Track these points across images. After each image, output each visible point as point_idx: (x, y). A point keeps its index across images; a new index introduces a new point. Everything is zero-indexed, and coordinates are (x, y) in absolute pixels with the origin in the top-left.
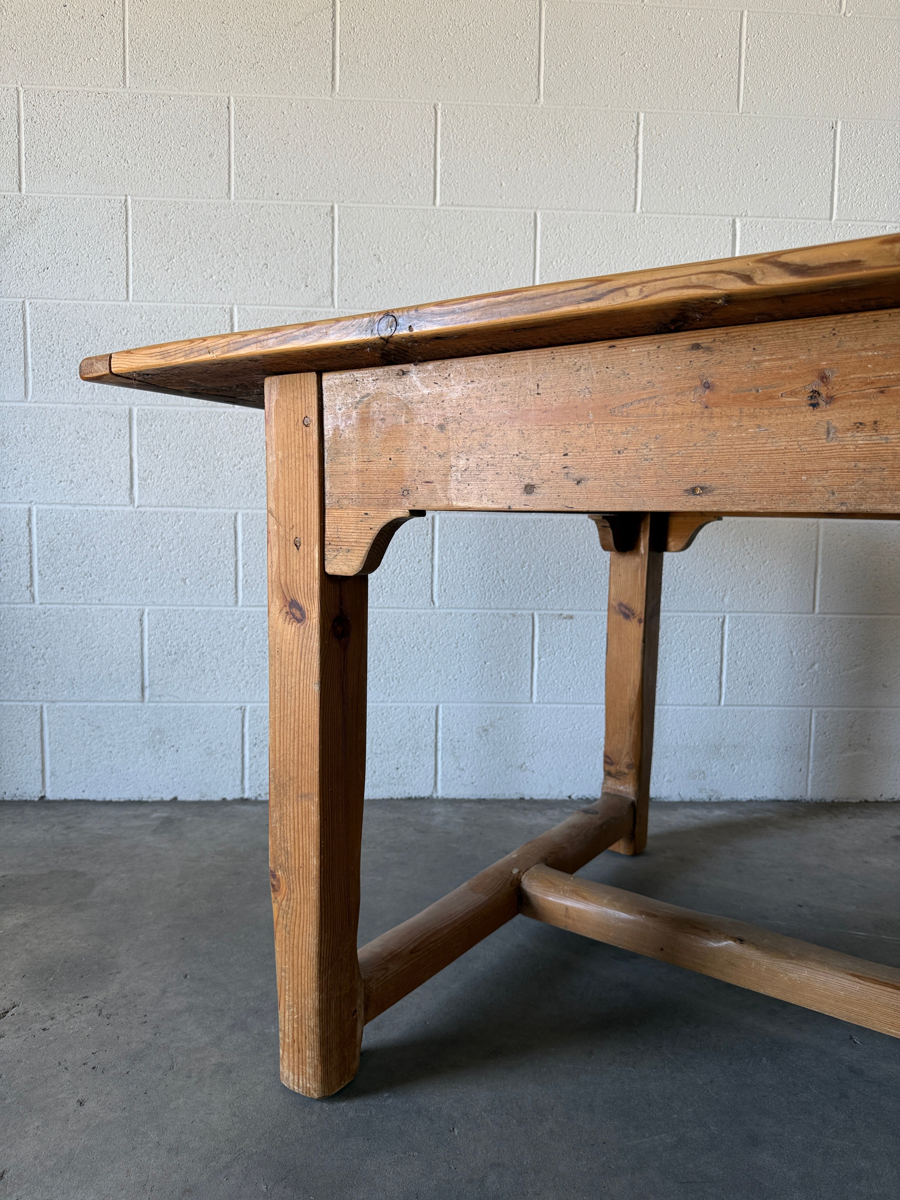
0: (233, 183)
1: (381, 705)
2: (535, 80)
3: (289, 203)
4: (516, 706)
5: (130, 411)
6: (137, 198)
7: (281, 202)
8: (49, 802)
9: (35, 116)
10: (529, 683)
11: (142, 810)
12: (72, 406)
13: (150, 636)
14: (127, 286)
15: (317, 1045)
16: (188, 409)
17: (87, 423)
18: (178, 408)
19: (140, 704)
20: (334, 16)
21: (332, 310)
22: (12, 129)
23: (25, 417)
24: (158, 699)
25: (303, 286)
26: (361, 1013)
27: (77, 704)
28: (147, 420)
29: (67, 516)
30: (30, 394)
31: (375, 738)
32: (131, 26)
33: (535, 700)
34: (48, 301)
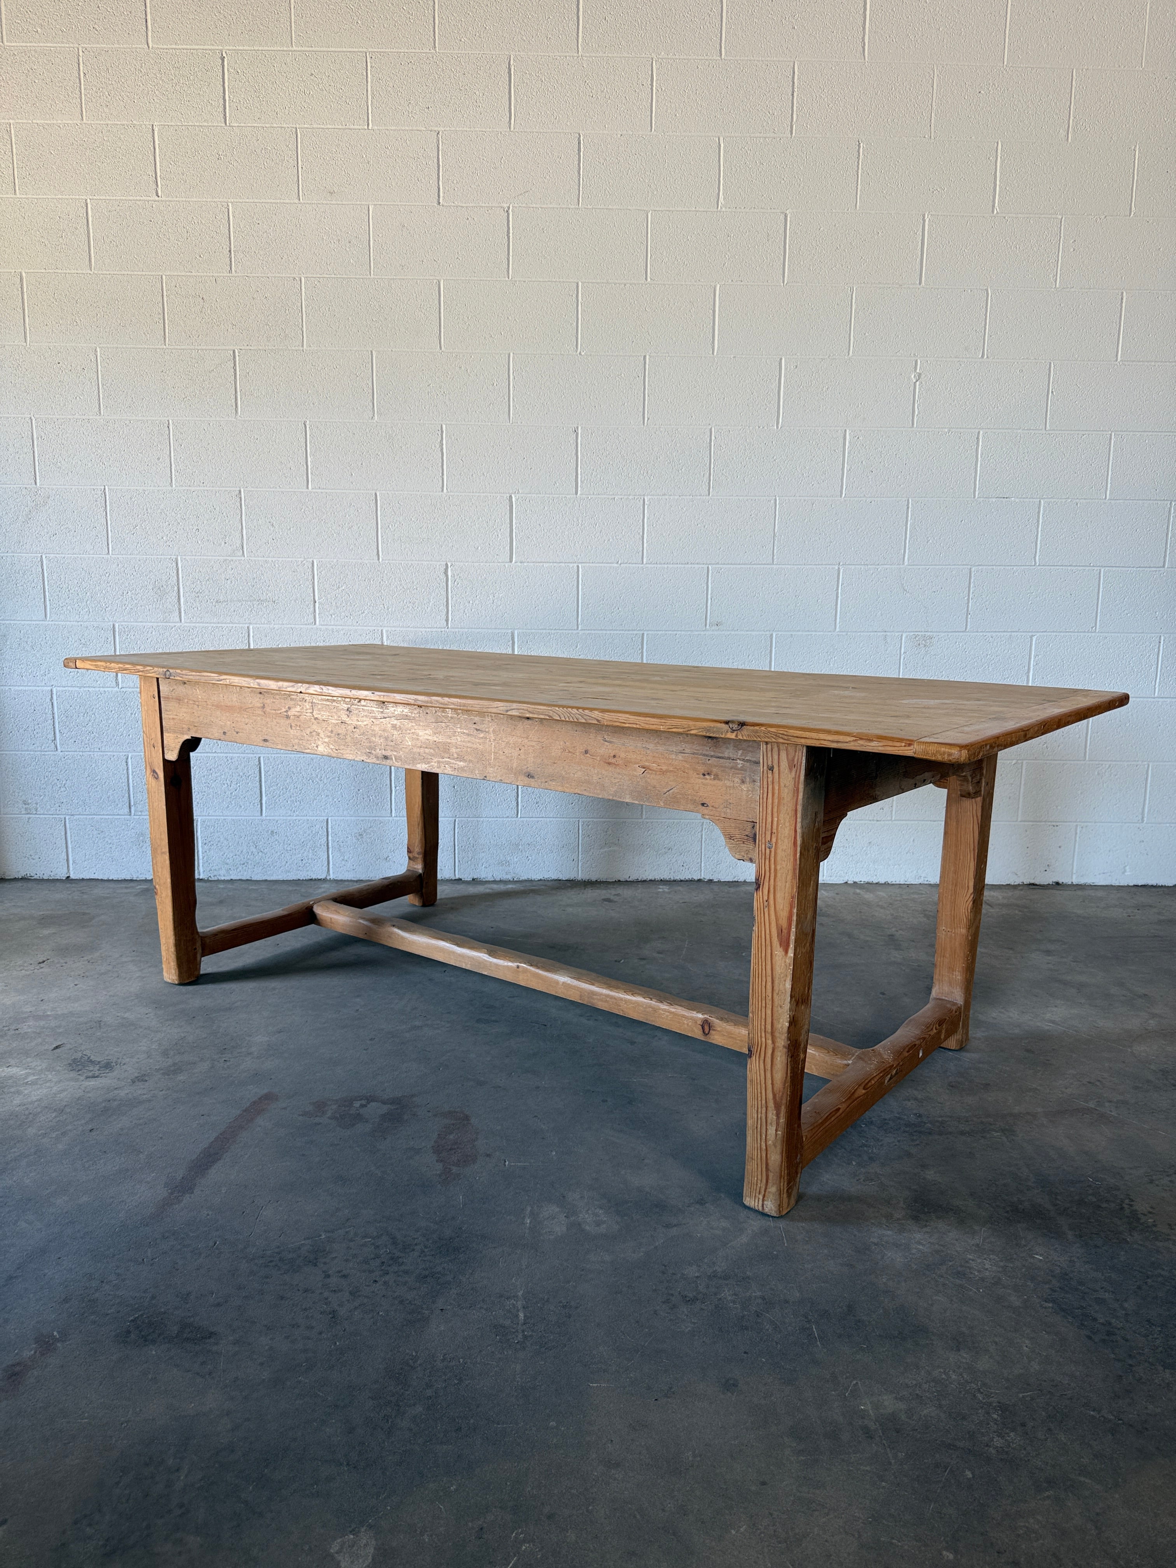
0: (173, 476)
1: (289, 818)
2: (371, 404)
3: (211, 488)
4: (380, 818)
5: (114, 626)
6: (112, 488)
7: (205, 488)
8: (72, 880)
9: (43, 434)
10: (389, 804)
11: (132, 884)
12: (76, 623)
13: (133, 772)
14: (108, 544)
15: (175, 959)
16: (151, 624)
17: (86, 634)
18: (144, 624)
19: (128, 817)
20: (235, 365)
21: (243, 558)
22: (29, 444)
23: (46, 631)
24: (140, 813)
25: (223, 543)
26: (199, 951)
27: (88, 817)
28: (124, 632)
29: (76, 695)
30: (48, 615)
31: (286, 840)
32: (102, 376)
33: (393, 815)
34: (57, 556)
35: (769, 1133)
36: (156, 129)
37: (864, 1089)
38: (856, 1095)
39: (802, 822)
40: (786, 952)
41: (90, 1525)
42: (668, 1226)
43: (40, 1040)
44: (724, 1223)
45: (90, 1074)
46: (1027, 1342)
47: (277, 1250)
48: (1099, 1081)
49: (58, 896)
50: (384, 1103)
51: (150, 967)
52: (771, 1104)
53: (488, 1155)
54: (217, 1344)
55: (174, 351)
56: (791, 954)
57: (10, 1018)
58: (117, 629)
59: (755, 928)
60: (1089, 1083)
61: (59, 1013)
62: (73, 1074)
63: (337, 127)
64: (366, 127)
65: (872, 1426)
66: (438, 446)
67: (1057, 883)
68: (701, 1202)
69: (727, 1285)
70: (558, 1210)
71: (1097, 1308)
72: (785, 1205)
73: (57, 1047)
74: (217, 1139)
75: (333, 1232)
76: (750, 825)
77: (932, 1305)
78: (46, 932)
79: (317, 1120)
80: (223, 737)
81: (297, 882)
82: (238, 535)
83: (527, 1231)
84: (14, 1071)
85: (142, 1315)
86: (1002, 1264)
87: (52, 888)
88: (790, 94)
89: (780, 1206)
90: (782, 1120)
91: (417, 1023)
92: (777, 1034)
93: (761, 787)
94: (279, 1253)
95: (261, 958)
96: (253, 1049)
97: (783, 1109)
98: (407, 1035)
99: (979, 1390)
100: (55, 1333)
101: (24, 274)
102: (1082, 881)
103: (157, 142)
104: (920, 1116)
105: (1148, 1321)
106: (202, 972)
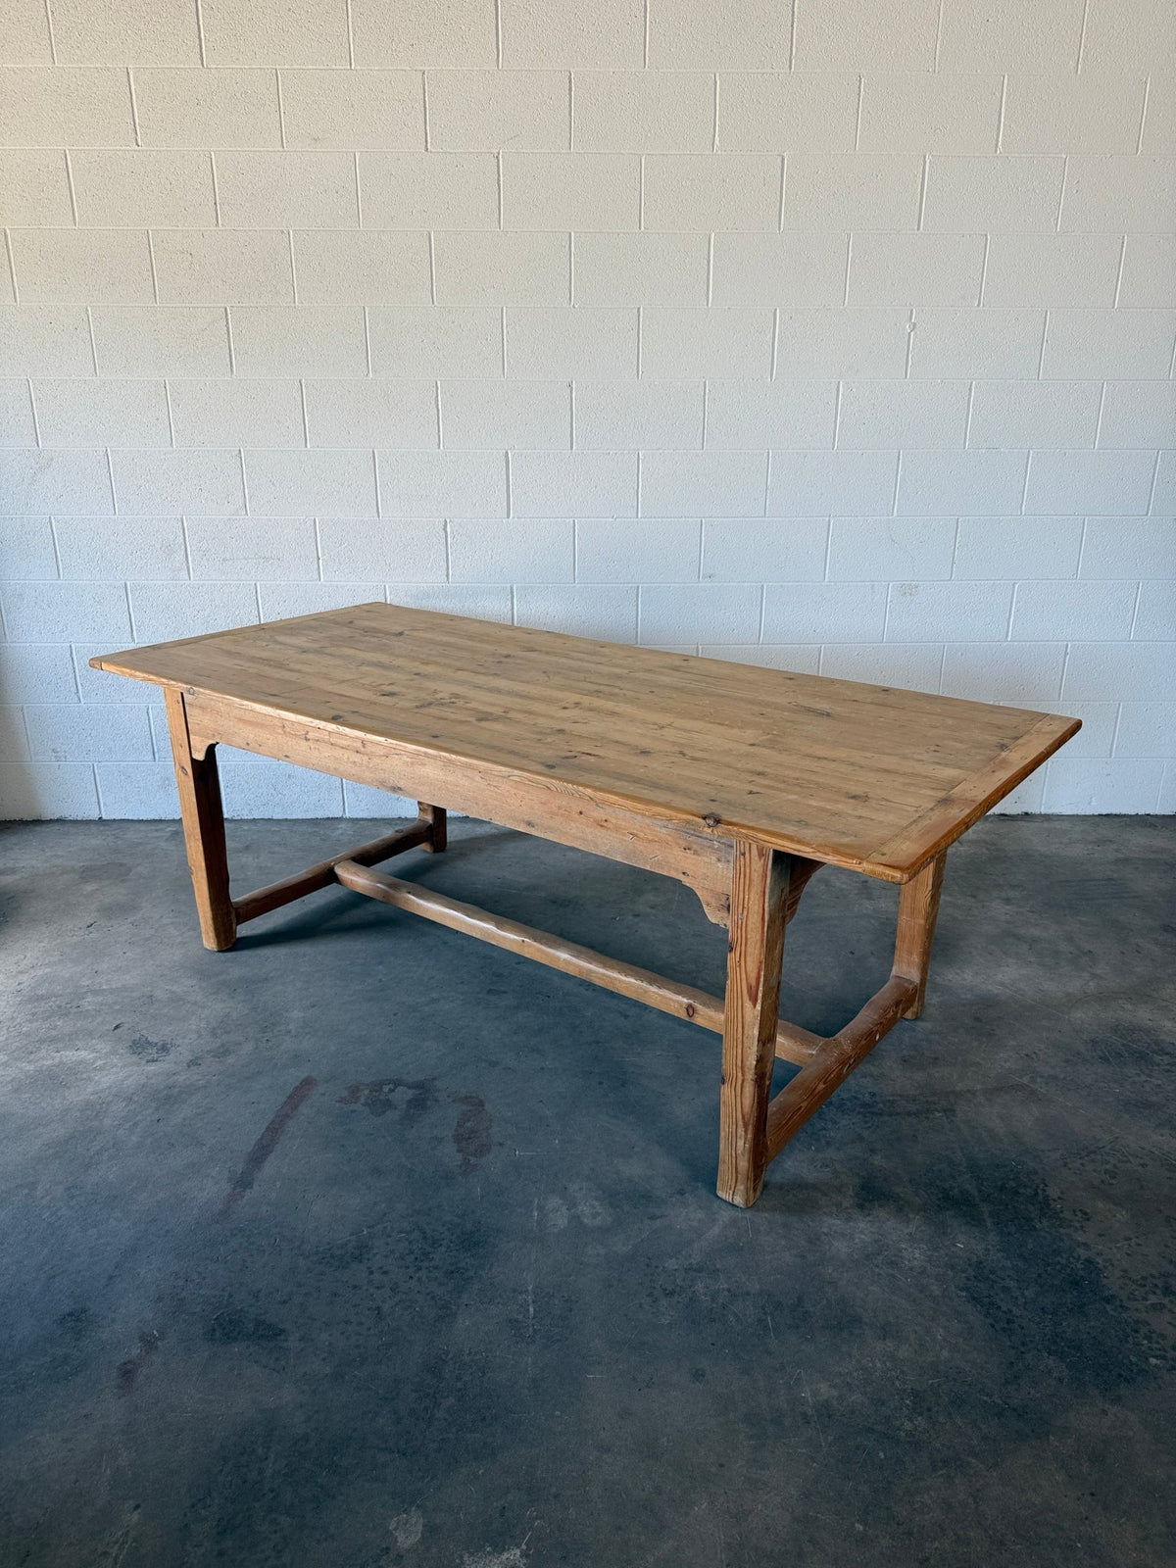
0: (173, 437)
2: (365, 361)
3: (211, 449)
5: (126, 584)
6: (114, 449)
7: (206, 449)
8: (105, 820)
9: (41, 397)
11: (161, 826)
12: (89, 582)
13: (154, 722)
14: (114, 505)
15: (213, 930)
16: (162, 582)
17: (100, 593)
18: (155, 582)
19: (153, 763)
20: (227, 322)
21: (247, 517)
22: (28, 406)
23: (61, 590)
24: (164, 759)
25: (226, 503)
26: (235, 921)
27: (115, 763)
28: (137, 590)
29: (94, 651)
30: (62, 575)
31: (303, 783)
32: (95, 336)
34: (65, 517)
35: (738, 1144)
36: (131, 73)
37: (824, 1084)
38: (817, 1091)
39: (770, 899)
40: (755, 1006)
41: (204, 1508)
42: (653, 1218)
43: (100, 1019)
44: (700, 1215)
45: (150, 1058)
46: (941, 1330)
47: (328, 1247)
48: (1035, 1053)
49: (94, 842)
50: (409, 1088)
51: (189, 930)
52: (740, 1123)
53: (501, 1144)
54: (286, 1340)
55: (165, 309)
56: (759, 1007)
57: (70, 994)
58: (129, 588)
59: (728, 982)
60: (1027, 1055)
61: (113, 987)
62: (135, 1058)
63: (318, 67)
64: (348, 67)
65: (810, 1412)
66: (433, 402)
67: (1026, 814)
68: (681, 1193)
69: (700, 1277)
70: (561, 1202)
71: (1002, 1295)
72: (751, 1199)
73: (117, 1027)
74: (268, 1128)
75: (373, 1227)
76: (725, 897)
77: (867, 1295)
78: (89, 888)
79: (354, 1107)
80: (246, 747)
81: (315, 822)
82: (241, 494)
83: (535, 1224)
84: (83, 1054)
85: (222, 1314)
86: (929, 1253)
87: (87, 832)
88: (789, 25)
89: (747, 1200)
90: (749, 1136)
91: (435, 995)
92: (746, 1070)
93: (735, 868)
94: (329, 1250)
95: (289, 917)
96: (291, 1027)
97: (750, 1128)
98: (426, 1009)
99: (897, 1378)
100: (155, 1332)
101: (8, 231)
102: (1049, 812)
103: (133, 87)
104: (874, 1095)
105: (1043, 1309)
106: (238, 936)
